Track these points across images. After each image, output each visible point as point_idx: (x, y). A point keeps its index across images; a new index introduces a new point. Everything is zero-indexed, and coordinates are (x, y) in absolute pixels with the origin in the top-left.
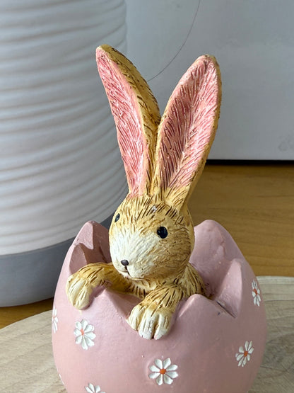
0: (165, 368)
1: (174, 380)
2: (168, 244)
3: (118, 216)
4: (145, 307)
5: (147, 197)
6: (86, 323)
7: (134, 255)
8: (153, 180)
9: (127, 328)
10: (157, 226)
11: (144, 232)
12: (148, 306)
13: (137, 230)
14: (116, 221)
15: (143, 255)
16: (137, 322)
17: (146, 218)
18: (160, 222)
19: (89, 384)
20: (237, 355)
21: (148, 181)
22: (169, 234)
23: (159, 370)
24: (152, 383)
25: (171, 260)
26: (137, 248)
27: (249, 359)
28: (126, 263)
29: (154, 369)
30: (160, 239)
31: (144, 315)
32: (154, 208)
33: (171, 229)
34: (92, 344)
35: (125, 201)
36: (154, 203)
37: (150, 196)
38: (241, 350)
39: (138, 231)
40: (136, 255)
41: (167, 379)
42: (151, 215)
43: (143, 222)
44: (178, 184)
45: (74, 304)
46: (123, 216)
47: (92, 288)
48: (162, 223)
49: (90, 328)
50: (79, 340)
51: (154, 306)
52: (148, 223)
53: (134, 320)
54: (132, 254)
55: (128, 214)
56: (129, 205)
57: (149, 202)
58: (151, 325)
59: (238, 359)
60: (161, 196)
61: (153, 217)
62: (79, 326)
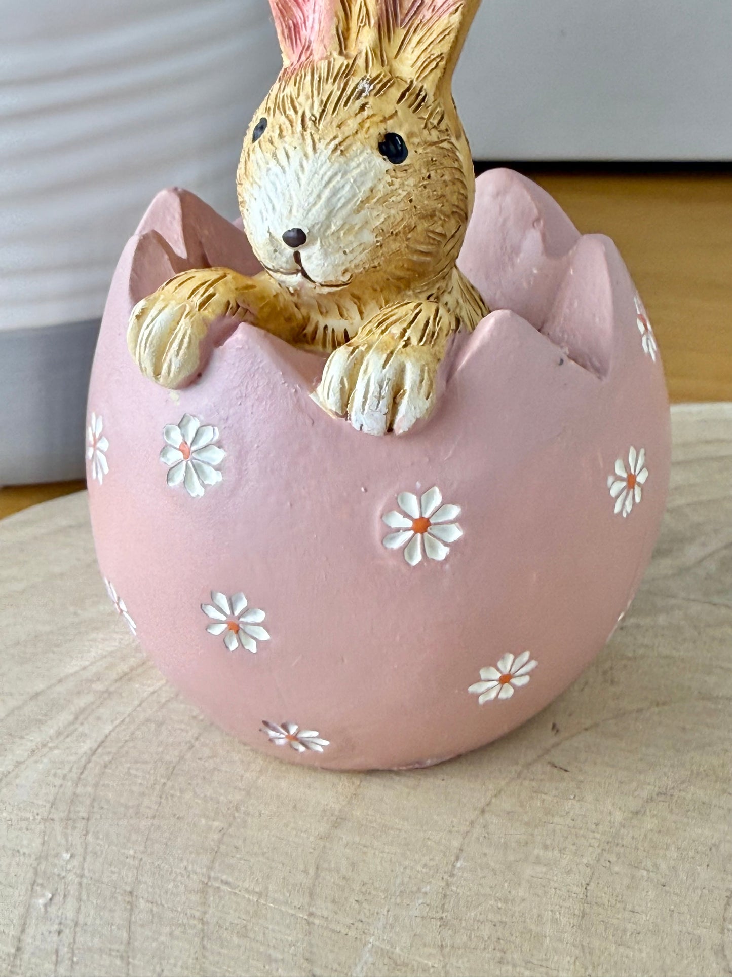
0: (426, 515)
1: (454, 547)
2: (411, 181)
3: (262, 126)
4: (362, 348)
5: (339, 62)
6: (193, 426)
7: (318, 212)
8: (355, 9)
9: (316, 415)
10: (376, 132)
11: (341, 149)
12: (370, 347)
13: (320, 146)
14: (255, 139)
15: (344, 212)
16: (342, 389)
17: (343, 112)
18: (384, 120)
19: (212, 596)
20: (610, 480)
21: (341, 14)
22: (411, 153)
23: (409, 524)
24: (392, 563)
25: (419, 228)
26: (326, 193)
27: (638, 500)
28: (297, 239)
29: (397, 520)
30: (389, 165)
31: (363, 368)
32: (364, 84)
33: (416, 140)
34: (214, 478)
35: (276, 86)
36: (361, 72)
37: (347, 57)
38: (620, 471)
39: (325, 149)
40: (325, 212)
41: (433, 548)
42: (358, 103)
43: (335, 124)
44: (426, 13)
45: (157, 373)
46: (276, 121)
47: (204, 320)
48: (390, 122)
49: (208, 436)
50: (179, 477)
51: (386, 345)
52: (352, 124)
53: (336, 385)
54: (314, 210)
55: (291, 112)
56: (291, 90)
57: (348, 71)
58: (386, 390)
59: (613, 493)
60: (379, 52)
61: (362, 108)
62: (176, 437)
